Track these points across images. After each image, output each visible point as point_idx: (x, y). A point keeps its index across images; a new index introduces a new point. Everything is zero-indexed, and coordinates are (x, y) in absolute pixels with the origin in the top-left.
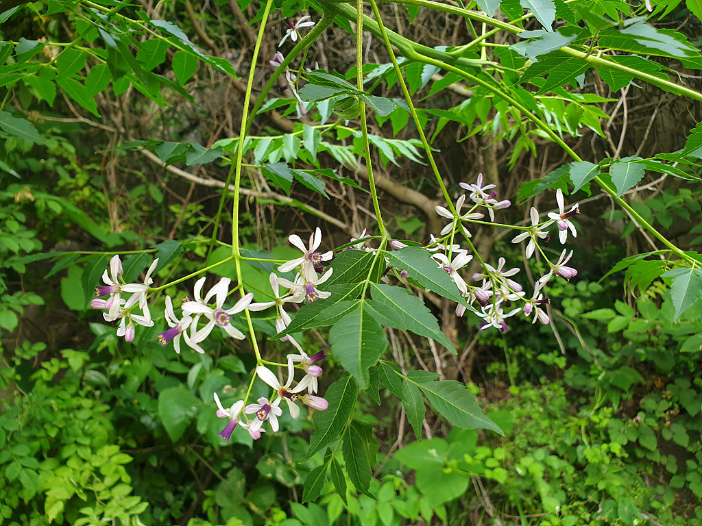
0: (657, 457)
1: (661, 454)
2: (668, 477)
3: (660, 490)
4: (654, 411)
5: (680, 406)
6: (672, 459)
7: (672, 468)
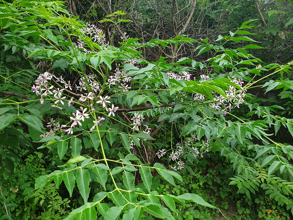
0: (212, 187)
1: (213, 186)
2: (214, 193)
3: (212, 197)
4: (212, 173)
5: (219, 172)
6: (216, 188)
7: (216, 191)
